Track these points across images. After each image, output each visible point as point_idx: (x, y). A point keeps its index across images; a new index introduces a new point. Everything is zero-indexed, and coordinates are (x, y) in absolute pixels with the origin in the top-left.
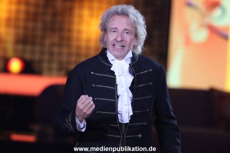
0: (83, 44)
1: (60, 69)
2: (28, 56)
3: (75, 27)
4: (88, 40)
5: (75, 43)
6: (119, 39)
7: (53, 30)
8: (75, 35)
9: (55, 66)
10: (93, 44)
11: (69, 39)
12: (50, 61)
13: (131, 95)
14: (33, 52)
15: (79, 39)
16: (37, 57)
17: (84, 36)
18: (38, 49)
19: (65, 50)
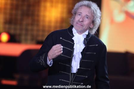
0: (47, 24)
1: (32, 40)
2: (12, 32)
3: (42, 14)
4: (50, 22)
5: (41, 23)
6: (81, 20)
7: (28, 15)
8: (41, 18)
9: (29, 37)
10: (53, 24)
11: (38, 21)
12: (26, 35)
13: (81, 56)
14: (15, 29)
15: (44, 21)
16: (18, 32)
17: (47, 19)
18: (18, 27)
19: (35, 28)
